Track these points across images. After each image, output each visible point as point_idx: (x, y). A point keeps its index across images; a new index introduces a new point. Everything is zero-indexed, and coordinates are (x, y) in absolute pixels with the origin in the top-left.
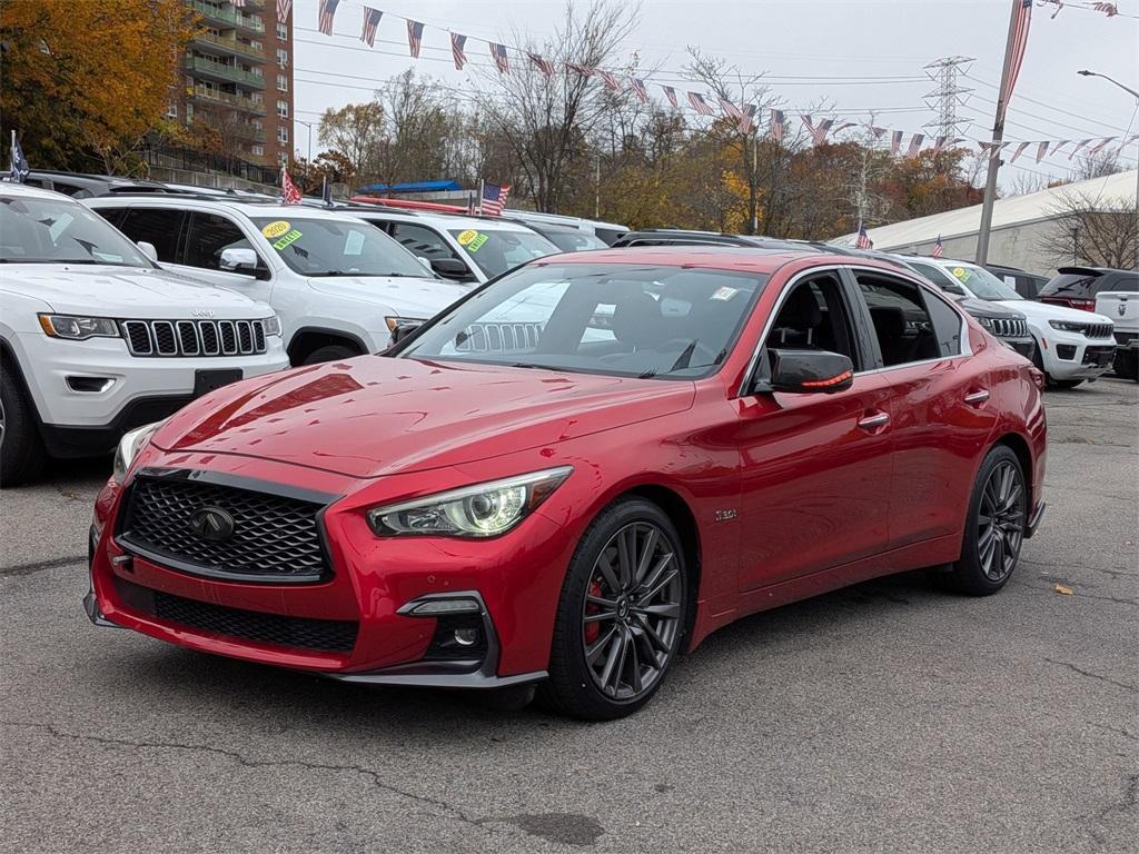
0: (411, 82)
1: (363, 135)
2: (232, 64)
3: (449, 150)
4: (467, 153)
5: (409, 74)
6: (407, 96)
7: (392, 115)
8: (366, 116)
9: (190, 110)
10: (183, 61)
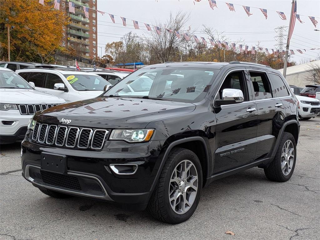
0: (131, 35)
1: (117, 50)
2: (80, 31)
3: (141, 54)
4: (146, 55)
5: (130, 33)
6: (129, 39)
7: (125, 45)
8: (118, 45)
9: (69, 44)
10: (67, 30)
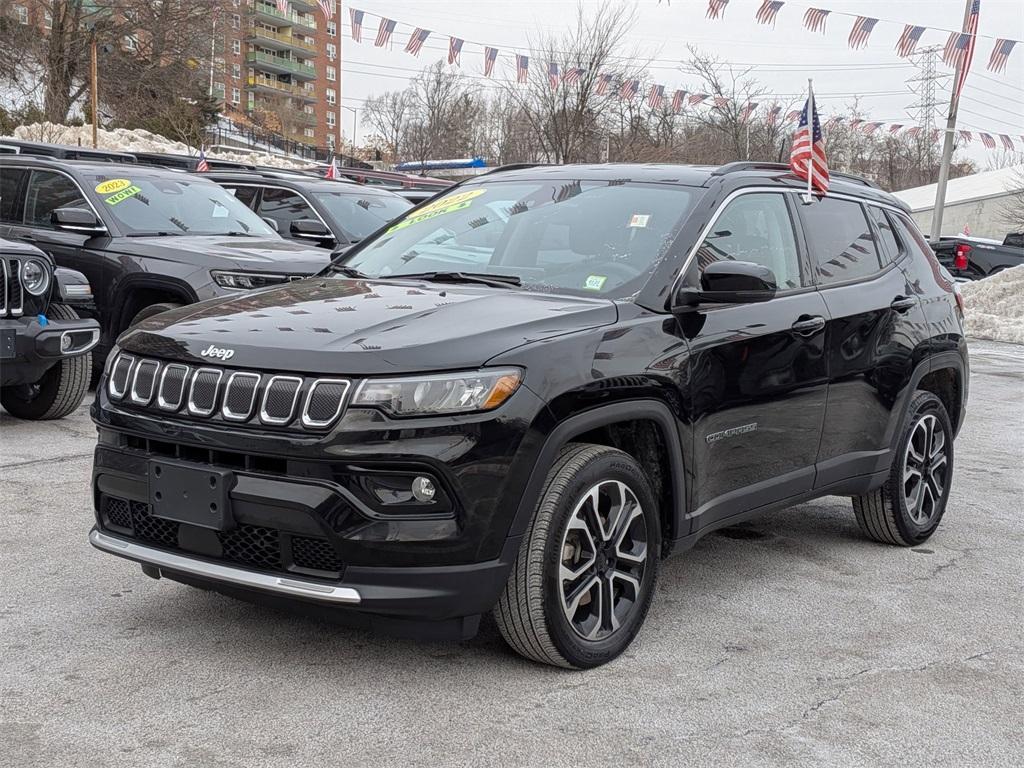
0: (442, 71)
1: (399, 118)
2: (288, 57)
3: (475, 132)
4: (492, 134)
5: (440, 65)
6: (439, 83)
7: (426, 100)
8: (397, 105)
9: (251, 98)
10: (246, 54)
